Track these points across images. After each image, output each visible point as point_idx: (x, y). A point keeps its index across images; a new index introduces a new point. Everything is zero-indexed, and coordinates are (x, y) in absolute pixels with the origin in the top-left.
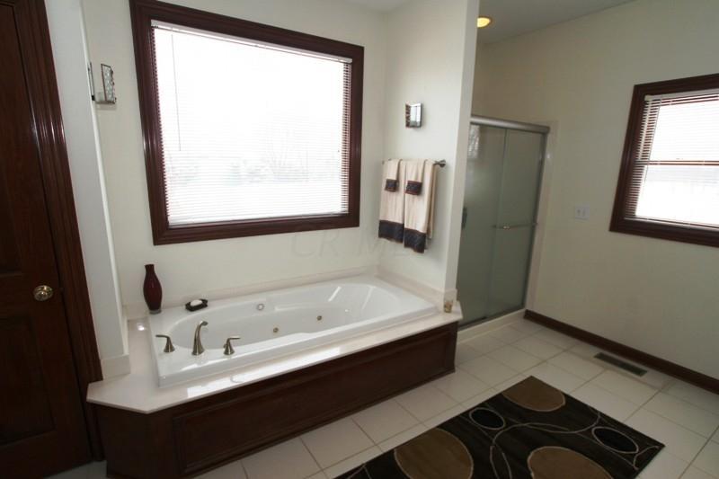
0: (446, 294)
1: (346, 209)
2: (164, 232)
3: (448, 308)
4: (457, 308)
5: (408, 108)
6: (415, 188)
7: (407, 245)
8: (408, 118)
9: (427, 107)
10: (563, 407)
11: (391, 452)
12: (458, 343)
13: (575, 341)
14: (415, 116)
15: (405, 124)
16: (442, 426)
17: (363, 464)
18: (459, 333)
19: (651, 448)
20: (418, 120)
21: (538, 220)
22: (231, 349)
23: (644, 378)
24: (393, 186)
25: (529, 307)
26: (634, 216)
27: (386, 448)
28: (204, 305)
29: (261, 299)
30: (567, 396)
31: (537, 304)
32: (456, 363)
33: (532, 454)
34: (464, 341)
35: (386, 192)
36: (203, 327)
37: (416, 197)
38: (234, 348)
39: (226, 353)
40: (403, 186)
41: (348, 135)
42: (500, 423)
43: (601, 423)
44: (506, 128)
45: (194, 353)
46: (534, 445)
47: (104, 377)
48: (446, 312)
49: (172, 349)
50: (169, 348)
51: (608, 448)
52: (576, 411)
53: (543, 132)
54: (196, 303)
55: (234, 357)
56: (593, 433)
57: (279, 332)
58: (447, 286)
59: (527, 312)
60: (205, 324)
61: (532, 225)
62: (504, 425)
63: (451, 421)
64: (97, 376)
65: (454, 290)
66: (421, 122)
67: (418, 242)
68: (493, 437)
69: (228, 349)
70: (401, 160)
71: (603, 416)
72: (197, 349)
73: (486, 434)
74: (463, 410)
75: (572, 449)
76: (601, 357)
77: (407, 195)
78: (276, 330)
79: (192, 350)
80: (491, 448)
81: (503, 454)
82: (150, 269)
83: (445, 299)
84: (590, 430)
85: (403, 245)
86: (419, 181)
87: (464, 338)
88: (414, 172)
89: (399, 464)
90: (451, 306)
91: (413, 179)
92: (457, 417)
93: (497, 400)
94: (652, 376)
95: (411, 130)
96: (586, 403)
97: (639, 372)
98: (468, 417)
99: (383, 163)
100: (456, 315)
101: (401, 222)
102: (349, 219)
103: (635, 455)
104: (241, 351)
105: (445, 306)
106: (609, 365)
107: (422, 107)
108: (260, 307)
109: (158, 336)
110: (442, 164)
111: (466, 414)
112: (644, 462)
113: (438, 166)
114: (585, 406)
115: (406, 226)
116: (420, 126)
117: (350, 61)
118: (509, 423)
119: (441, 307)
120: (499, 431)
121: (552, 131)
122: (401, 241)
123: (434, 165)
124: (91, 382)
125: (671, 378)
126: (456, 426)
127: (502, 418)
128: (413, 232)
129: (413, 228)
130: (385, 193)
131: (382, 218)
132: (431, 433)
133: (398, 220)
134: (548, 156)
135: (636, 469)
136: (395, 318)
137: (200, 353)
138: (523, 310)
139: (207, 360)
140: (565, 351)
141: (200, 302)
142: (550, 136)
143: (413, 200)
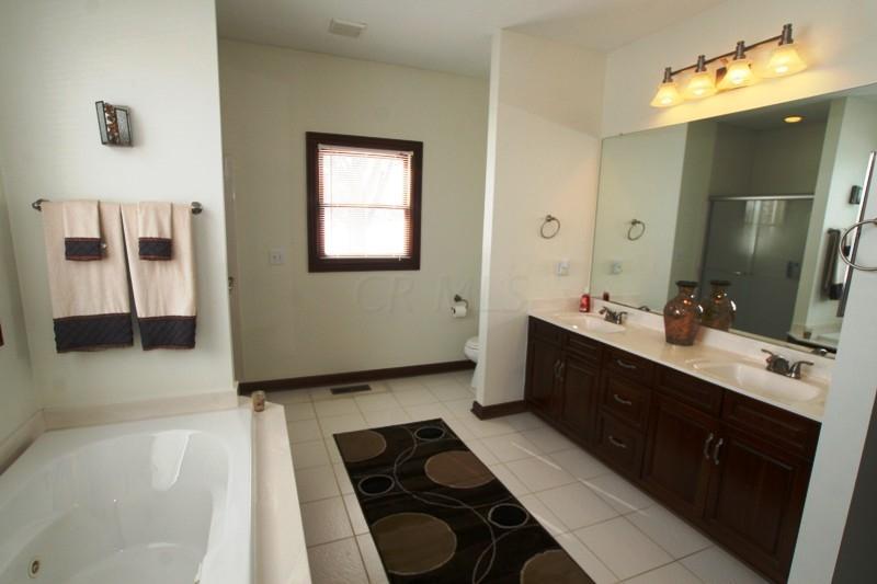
5: (110, 110)
6: (158, 250)
7: (151, 345)
10: (385, 438)
13: (304, 390)
24: (87, 250)
26: (324, 255)
37: (161, 264)
40: (119, 249)
42: (387, 479)
48: (260, 411)
51: (437, 439)
62: (391, 478)
66: (130, 138)
67: (175, 334)
68: (402, 490)
70: (101, 203)
73: (397, 493)
76: (335, 392)
80: (416, 497)
81: (426, 493)
84: (418, 439)
86: (169, 238)
88: (152, 222)
90: (263, 402)
91: (153, 233)
94: (376, 386)
97: (367, 388)
98: (366, 497)
100: (273, 409)
106: (348, 394)
107: (129, 112)
110: (196, 210)
115: (141, 314)
116: (131, 144)
118: (390, 474)
120: (397, 483)
122: (131, 344)
125: (383, 382)
128: (164, 321)
129: (162, 314)
130: (63, 266)
131: (59, 316)
133: (115, 308)
135: (457, 438)
143: (152, 270)
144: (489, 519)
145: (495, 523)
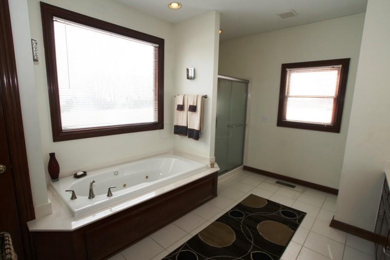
0: (211, 159)
1: (157, 120)
2: (59, 134)
3: (212, 166)
4: (216, 165)
5: (188, 70)
6: (193, 109)
7: (190, 137)
8: (188, 75)
9: (196, 70)
10: (267, 205)
11: (197, 235)
12: (218, 182)
13: (267, 177)
14: (191, 74)
15: (186, 77)
16: (217, 220)
17: (185, 243)
18: (219, 177)
19: (302, 215)
20: (193, 76)
21: (247, 123)
22: (111, 194)
23: (295, 189)
24: (181, 108)
25: (245, 164)
26: (285, 119)
27: (194, 234)
28: (85, 174)
29: (116, 169)
30: (268, 200)
31: (248, 163)
32: (218, 192)
33: (258, 225)
34: (221, 181)
35: (178, 111)
36: (93, 184)
37: (193, 113)
38: (112, 193)
39: (108, 196)
40: (186, 107)
41: (157, 82)
42: (243, 215)
43: (283, 208)
44: (232, 81)
45: (90, 198)
46: (259, 222)
47: (36, 217)
48: (211, 167)
49: (76, 198)
50: (74, 197)
51: (287, 218)
52: (272, 206)
53: (246, 82)
54: (79, 173)
55: (112, 198)
56: (280, 213)
57: (126, 186)
58: (211, 156)
59: (244, 166)
60: (94, 182)
61: (244, 125)
62: (244, 216)
63: (221, 217)
64: (32, 217)
65: (213, 157)
66: (194, 77)
67: (195, 135)
68: (241, 221)
69: (109, 194)
70: (185, 95)
71: (283, 206)
72: (91, 195)
73: (238, 220)
74: (225, 212)
75: (274, 220)
76: (277, 182)
77: (189, 112)
78: (125, 186)
79: (88, 197)
80: (241, 226)
81: (247, 228)
82: (52, 155)
83: (210, 161)
84: (279, 212)
85: (187, 137)
86: (195, 105)
87: (221, 180)
88: (192, 101)
89: (202, 240)
90: (214, 164)
91: (192, 104)
92: (224, 216)
93: (239, 206)
94: (299, 188)
95: (189, 80)
96: (275, 201)
97: (293, 187)
98: (228, 215)
99: (175, 96)
100: (216, 169)
101: (186, 126)
102: (158, 125)
103: (296, 219)
104: (116, 194)
105: (211, 165)
106: (281, 185)
107: (194, 70)
108: (116, 173)
109: (66, 191)
110: (205, 97)
111: (227, 213)
112: (300, 221)
113: (204, 98)
114: (275, 203)
115: (188, 127)
116: (194, 79)
117: (158, 45)
118: (246, 215)
119: (209, 166)
120: (243, 218)
121: (250, 82)
122: (186, 135)
123: (202, 97)
124: (28, 221)
125: (305, 188)
126: (224, 219)
127: (243, 213)
128: (192, 130)
129: (193, 128)
130: (176, 112)
131: (175, 124)
132: (212, 224)
133: (184, 124)
134: (249, 96)
135: (298, 224)
136: (188, 173)
137: (93, 197)
138: (242, 166)
139: (95, 202)
140: (263, 182)
141: (82, 173)
142: (249, 85)
143: (192, 114)
144: (252, 252)
145: (251, 255)
